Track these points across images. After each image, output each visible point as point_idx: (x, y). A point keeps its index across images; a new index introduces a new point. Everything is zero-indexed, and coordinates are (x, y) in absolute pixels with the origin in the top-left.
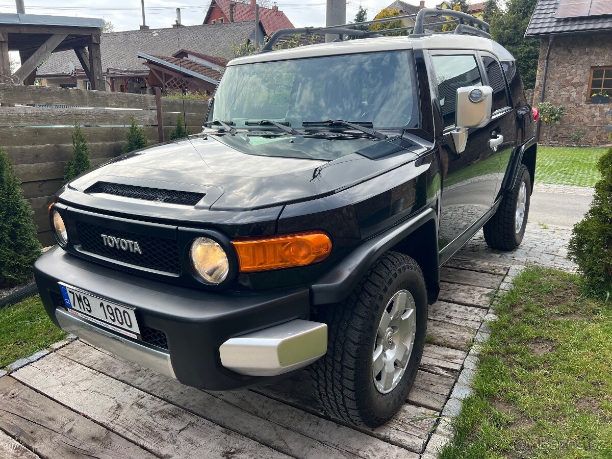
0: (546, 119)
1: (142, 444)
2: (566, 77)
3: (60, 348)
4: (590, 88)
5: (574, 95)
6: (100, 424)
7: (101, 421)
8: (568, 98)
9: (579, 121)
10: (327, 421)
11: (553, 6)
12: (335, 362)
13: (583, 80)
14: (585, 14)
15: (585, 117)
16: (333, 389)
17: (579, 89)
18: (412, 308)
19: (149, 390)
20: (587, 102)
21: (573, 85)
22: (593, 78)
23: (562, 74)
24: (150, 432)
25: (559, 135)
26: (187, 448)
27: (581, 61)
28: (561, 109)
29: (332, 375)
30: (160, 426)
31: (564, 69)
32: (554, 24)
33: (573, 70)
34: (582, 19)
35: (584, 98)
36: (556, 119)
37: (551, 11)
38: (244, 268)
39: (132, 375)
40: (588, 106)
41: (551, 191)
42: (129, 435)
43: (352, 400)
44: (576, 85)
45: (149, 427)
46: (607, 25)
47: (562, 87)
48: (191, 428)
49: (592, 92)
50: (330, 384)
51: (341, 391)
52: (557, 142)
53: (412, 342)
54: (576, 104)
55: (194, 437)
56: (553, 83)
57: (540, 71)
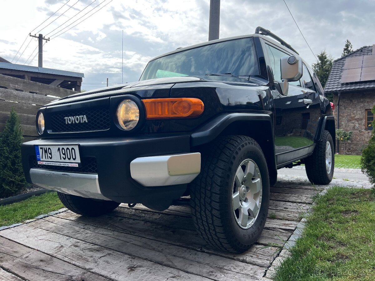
0: (342, 139)
1: (73, 263)
2: (351, 115)
3: (30, 222)
4: (367, 122)
5: (357, 125)
6: (47, 254)
7: (49, 253)
8: (354, 127)
9: (363, 141)
10: (202, 253)
11: (338, 77)
12: (206, 191)
13: (362, 117)
14: (358, 80)
15: (366, 138)
16: (205, 212)
17: (360, 122)
18: (259, 178)
19: (83, 239)
20: (366, 129)
21: (356, 119)
22: (368, 115)
23: (348, 114)
24: (80, 257)
25: (351, 149)
26: (104, 265)
27: (359, 106)
28: (350, 133)
29: (205, 201)
30: (87, 255)
31: (349, 111)
32: (340, 86)
33: (355, 112)
34: (356, 83)
35: (364, 127)
36: (348, 139)
37: (338, 80)
38: (149, 116)
39: (73, 233)
40: (367, 132)
41: (350, 171)
42: (66, 259)
43: (218, 218)
44: (357, 120)
45: (80, 256)
46: (372, 86)
47: (349, 121)
48: (108, 256)
49: (368, 124)
50: (203, 208)
51: (211, 212)
52: (350, 153)
53: (260, 202)
54: (359, 131)
55: (109, 260)
56: (344, 118)
57: (335, 112)
